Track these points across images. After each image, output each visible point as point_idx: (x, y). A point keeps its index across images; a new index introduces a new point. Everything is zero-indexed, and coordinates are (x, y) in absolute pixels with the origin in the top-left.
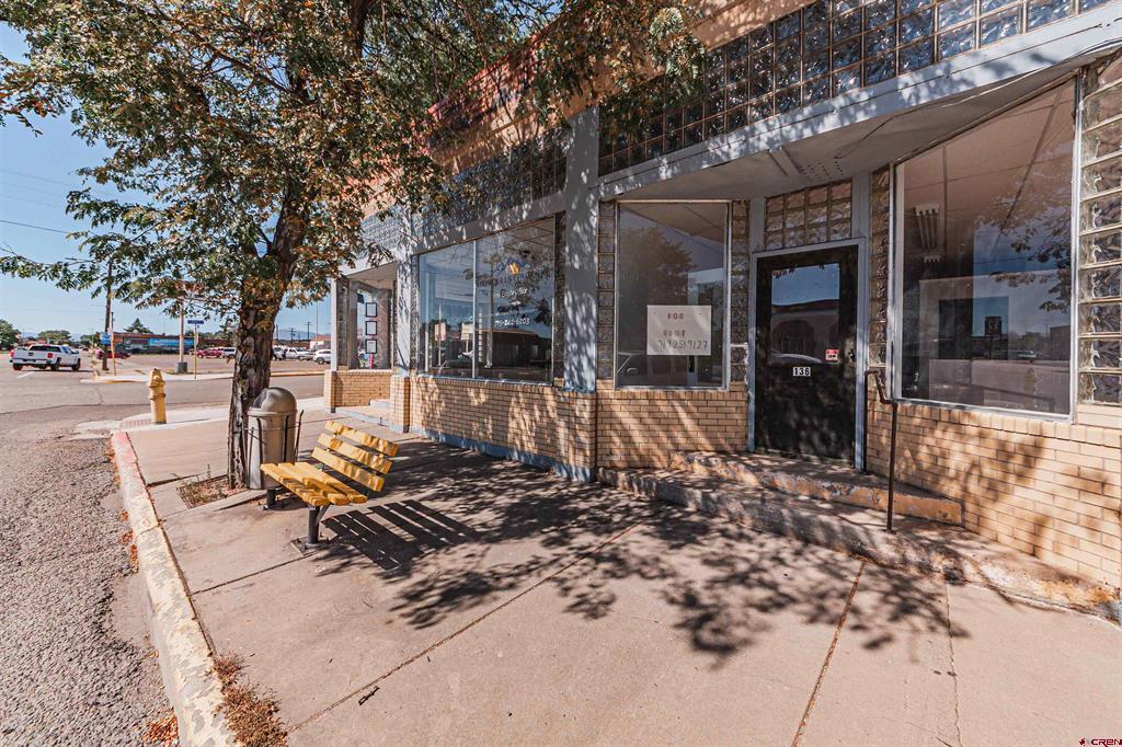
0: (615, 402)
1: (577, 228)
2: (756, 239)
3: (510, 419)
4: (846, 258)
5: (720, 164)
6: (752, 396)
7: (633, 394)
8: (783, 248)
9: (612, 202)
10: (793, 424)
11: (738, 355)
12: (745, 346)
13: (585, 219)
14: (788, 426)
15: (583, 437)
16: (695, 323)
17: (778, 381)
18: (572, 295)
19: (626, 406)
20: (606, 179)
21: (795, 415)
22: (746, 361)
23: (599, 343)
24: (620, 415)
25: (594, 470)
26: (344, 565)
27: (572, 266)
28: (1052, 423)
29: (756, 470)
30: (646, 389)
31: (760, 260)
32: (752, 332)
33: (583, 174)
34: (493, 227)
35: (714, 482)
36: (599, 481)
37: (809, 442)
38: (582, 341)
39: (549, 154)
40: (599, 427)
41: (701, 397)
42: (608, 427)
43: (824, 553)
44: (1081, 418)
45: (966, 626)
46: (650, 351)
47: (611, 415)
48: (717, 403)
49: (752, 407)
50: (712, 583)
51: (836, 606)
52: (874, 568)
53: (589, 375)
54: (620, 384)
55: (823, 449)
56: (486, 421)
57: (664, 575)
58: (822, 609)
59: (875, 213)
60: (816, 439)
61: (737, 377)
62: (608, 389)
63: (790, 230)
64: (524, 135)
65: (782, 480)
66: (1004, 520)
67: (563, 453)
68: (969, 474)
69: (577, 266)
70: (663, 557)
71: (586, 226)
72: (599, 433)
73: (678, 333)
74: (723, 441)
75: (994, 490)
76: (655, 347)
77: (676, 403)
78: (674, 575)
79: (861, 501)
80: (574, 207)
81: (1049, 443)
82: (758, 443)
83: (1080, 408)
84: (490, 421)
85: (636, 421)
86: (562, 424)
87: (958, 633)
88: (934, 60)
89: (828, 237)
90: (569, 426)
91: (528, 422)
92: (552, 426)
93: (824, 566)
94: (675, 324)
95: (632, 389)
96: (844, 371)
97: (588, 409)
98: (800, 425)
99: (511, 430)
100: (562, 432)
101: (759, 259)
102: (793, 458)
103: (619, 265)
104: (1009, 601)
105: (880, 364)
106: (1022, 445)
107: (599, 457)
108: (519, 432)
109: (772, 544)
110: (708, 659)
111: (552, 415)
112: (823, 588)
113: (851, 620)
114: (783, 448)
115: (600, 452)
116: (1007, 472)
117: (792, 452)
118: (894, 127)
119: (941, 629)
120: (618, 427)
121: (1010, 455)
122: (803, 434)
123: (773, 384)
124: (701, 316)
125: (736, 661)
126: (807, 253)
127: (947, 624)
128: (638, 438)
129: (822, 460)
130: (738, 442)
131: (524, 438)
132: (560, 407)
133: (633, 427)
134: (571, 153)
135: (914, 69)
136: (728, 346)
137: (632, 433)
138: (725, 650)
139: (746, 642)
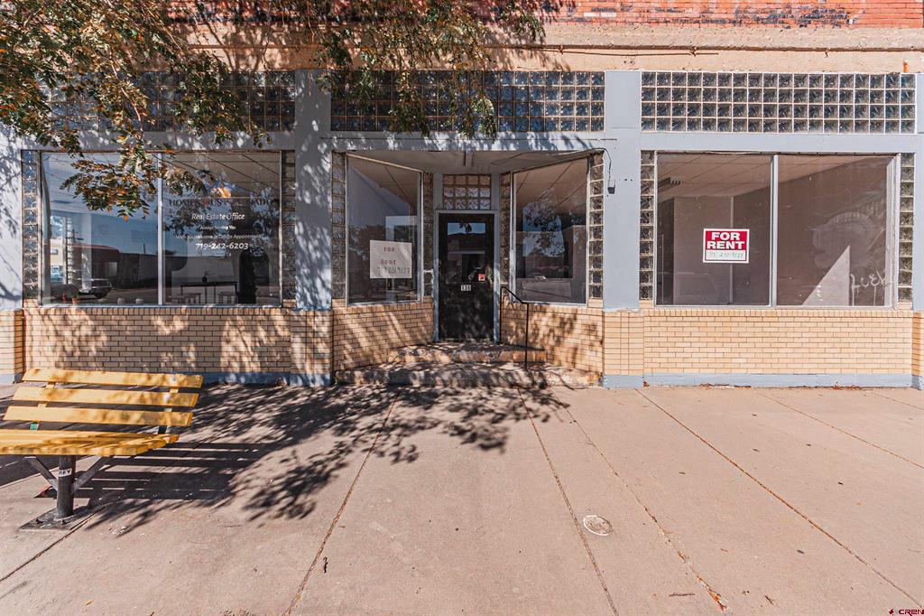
0: (347, 316)
1: (309, 169)
2: (437, 201)
3: (223, 344)
4: (489, 220)
5: (433, 150)
6: (437, 305)
7: (361, 309)
8: (454, 209)
9: (343, 154)
10: (460, 320)
11: (428, 277)
12: (432, 271)
13: (317, 162)
14: (458, 322)
15: (322, 348)
16: (401, 255)
17: (452, 294)
18: (304, 226)
19: (354, 318)
20: (341, 134)
21: (463, 315)
22: (432, 282)
23: (334, 269)
24: (351, 326)
25: (333, 374)
26: (145, 515)
27: (303, 201)
28: (581, 308)
29: (448, 352)
30: (370, 305)
31: (441, 216)
32: (437, 262)
33: (314, 123)
34: (191, 145)
35: (424, 365)
36: (338, 381)
37: (470, 330)
38: (315, 268)
39: (271, 93)
40: (336, 338)
41: (407, 308)
42: (342, 337)
43: (499, 389)
44: (590, 305)
45: (567, 402)
46: (372, 276)
47: (344, 327)
48: (416, 312)
49: (437, 312)
50: (465, 419)
51: (521, 410)
52: (523, 390)
53: (324, 296)
54: (351, 301)
55: (477, 334)
56: (184, 349)
57: (435, 425)
58: (518, 414)
59: (503, 197)
60: (473, 328)
61: (428, 291)
62: (341, 307)
63: (458, 198)
64: (238, 65)
65: (464, 356)
66: (562, 354)
67: (299, 366)
68: (548, 335)
69: (308, 201)
70: (427, 416)
71: (319, 168)
72: (335, 343)
73: (391, 263)
74: (420, 337)
75: (559, 342)
76: (375, 272)
77: (391, 314)
78: (440, 422)
79: (504, 360)
80: (304, 148)
81: (578, 317)
82: (442, 336)
83: (590, 301)
84: (193, 349)
85: (364, 330)
86: (298, 339)
87: (566, 406)
88: (543, 130)
89: (479, 207)
90: (306, 341)
91: (249, 344)
92: (285, 344)
93: (505, 395)
94: (388, 256)
95: (359, 305)
96: (488, 287)
97: (327, 324)
98: (465, 321)
99: (225, 354)
100: (297, 347)
101: (440, 214)
102: (462, 342)
103: (348, 207)
104: (572, 389)
105: (506, 283)
106: (569, 319)
107: (335, 363)
108: (237, 355)
109: (475, 392)
110: (495, 451)
111: (281, 333)
112: (511, 405)
113: (531, 415)
114: (456, 337)
115: (336, 358)
116: (564, 332)
117: (460, 339)
118: (523, 157)
119: (561, 407)
120: (350, 336)
121: (565, 324)
122: (467, 326)
123: (449, 296)
124: (405, 249)
125: (507, 447)
126: (469, 214)
127: (561, 404)
128: (364, 343)
129: (478, 341)
130: (428, 337)
131: (245, 359)
132: (291, 325)
133: (361, 335)
134: (300, 101)
135: (536, 131)
136: (422, 272)
137: (360, 340)
138: (500, 444)
139: (505, 438)
